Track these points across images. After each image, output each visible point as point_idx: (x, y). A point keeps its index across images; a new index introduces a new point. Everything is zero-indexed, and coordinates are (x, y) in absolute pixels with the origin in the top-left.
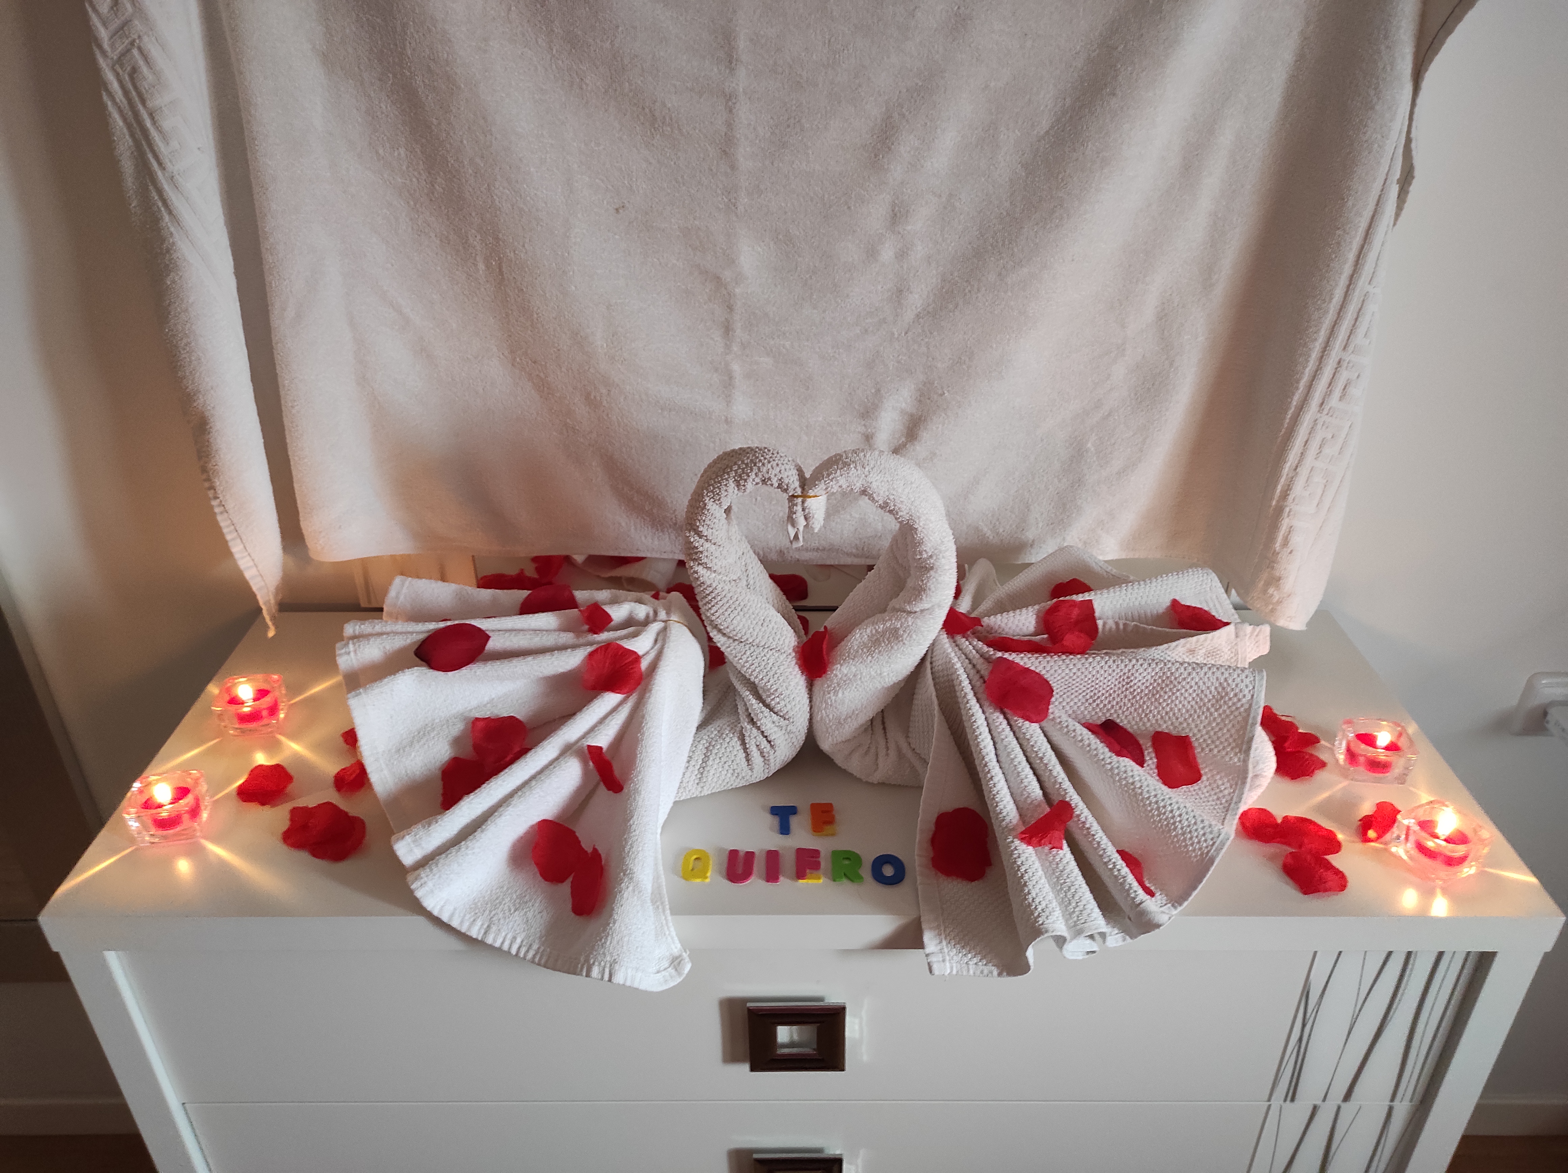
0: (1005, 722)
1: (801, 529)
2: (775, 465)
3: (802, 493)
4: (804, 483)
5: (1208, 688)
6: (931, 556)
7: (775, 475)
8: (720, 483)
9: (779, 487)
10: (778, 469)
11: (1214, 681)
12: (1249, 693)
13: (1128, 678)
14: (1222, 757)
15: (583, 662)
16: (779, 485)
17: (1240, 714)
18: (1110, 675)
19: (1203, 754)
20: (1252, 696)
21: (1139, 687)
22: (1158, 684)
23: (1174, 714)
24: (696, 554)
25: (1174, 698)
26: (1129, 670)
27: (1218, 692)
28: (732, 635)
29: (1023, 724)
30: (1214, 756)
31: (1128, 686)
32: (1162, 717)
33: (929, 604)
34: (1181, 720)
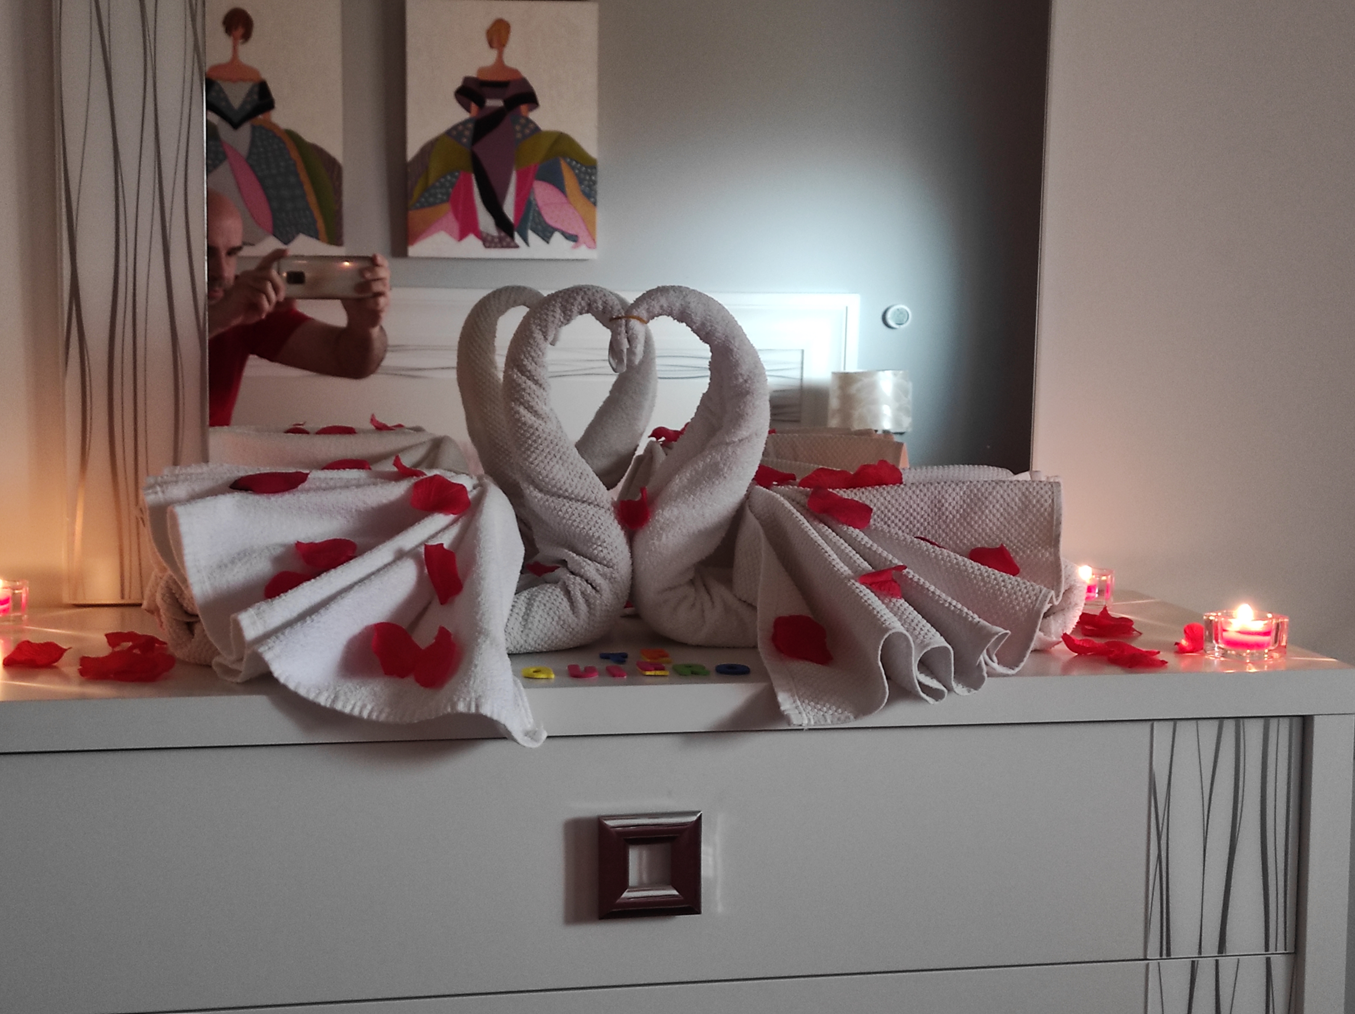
0: (831, 530)
3: (625, 314)
11: (1017, 492)
12: (1049, 497)
13: (939, 501)
14: (1036, 556)
15: (408, 491)
16: (604, 308)
17: (1045, 519)
18: (922, 500)
19: (1018, 558)
20: (1053, 500)
21: (950, 513)
22: (968, 505)
23: (986, 534)
24: (518, 392)
25: (984, 518)
26: (939, 492)
27: (1023, 503)
28: (550, 486)
29: (848, 529)
30: (1028, 556)
31: (941, 513)
32: (975, 538)
33: (747, 432)
34: (993, 537)
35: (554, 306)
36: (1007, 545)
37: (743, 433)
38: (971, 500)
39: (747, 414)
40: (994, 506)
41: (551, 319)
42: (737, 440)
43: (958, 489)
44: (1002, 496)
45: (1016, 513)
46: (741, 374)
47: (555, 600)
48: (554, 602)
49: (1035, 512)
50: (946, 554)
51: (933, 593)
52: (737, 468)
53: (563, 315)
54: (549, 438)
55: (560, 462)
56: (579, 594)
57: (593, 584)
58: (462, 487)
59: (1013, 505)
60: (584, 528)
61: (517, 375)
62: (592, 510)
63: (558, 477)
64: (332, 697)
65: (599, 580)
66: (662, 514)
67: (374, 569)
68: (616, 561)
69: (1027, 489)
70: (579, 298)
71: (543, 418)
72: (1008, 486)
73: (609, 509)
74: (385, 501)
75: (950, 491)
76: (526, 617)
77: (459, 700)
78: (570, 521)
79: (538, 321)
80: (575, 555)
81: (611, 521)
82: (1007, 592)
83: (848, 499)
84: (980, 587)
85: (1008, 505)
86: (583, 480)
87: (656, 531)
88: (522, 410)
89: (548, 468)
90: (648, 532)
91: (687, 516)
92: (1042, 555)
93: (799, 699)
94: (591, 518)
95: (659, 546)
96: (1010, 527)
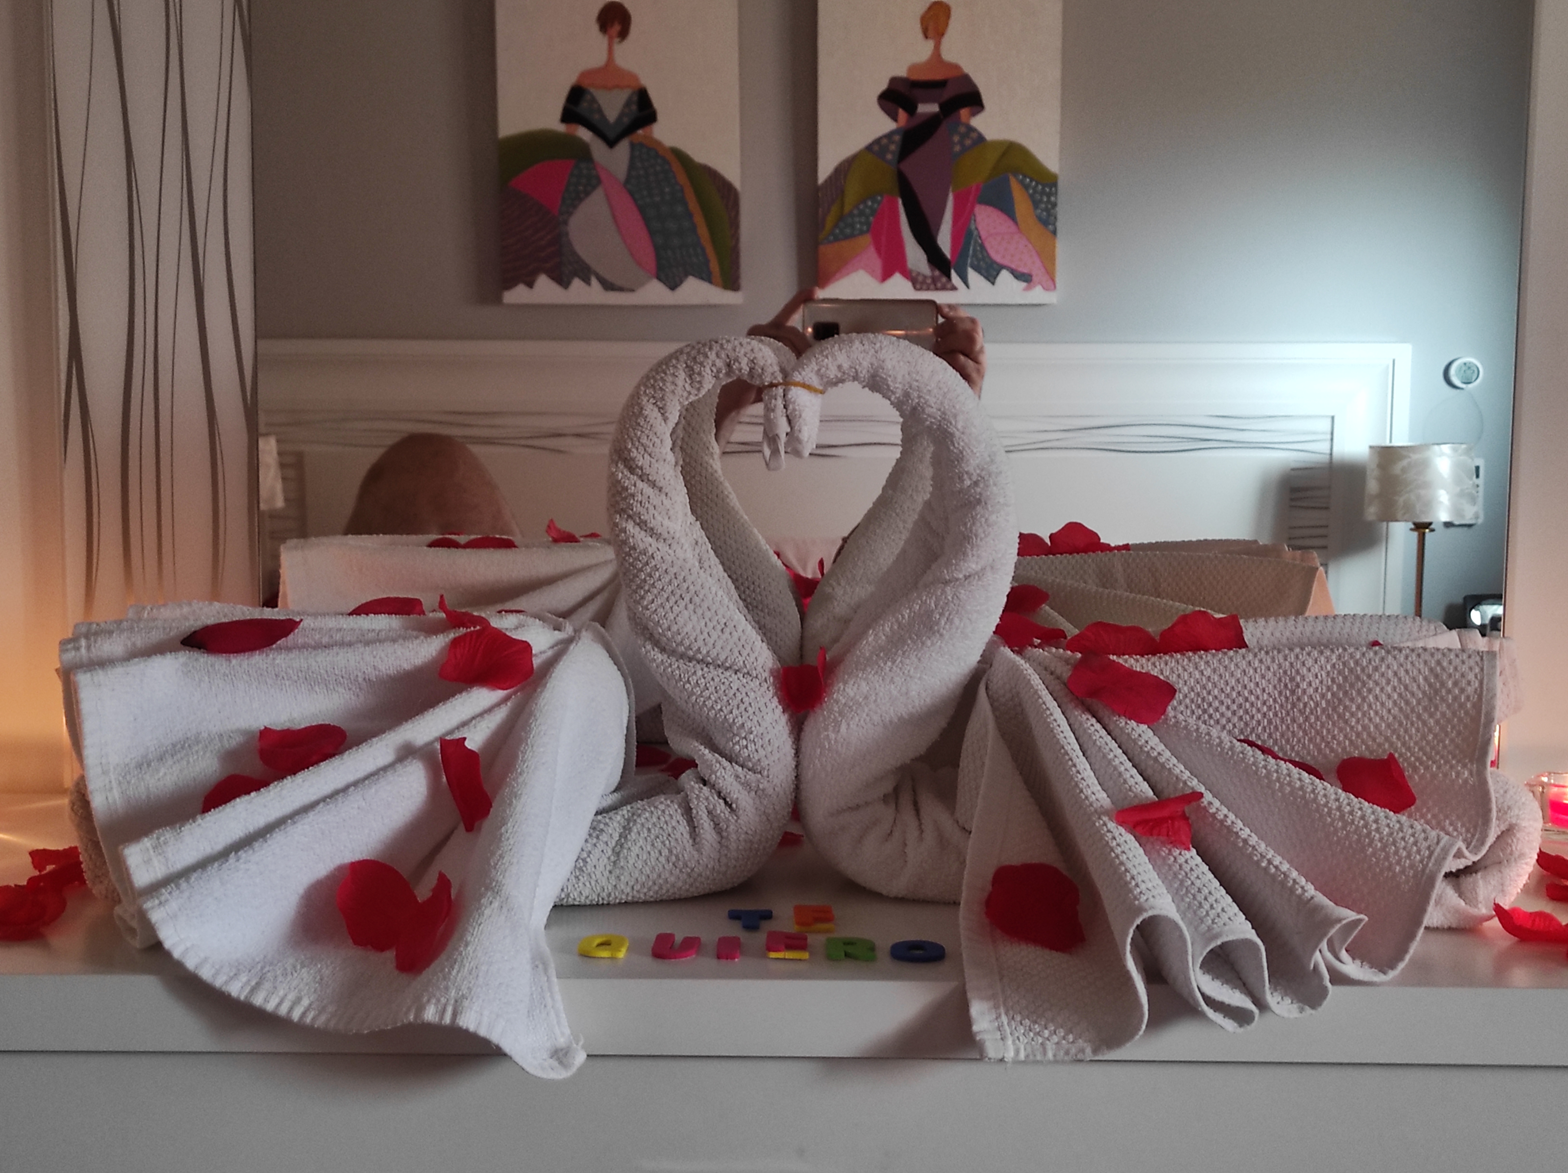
0: (1099, 725)
1: (783, 438)
3: (784, 379)
5: (1414, 680)
6: (976, 483)
7: (745, 355)
8: (665, 374)
9: (751, 373)
10: (749, 348)
11: (1422, 666)
12: (1476, 677)
13: (1292, 679)
14: (1445, 775)
15: (440, 653)
16: (751, 369)
17: (1467, 713)
18: (1263, 677)
19: (1416, 777)
20: (1481, 682)
21: (1311, 697)
22: (1339, 687)
23: (1369, 734)
24: (625, 499)
25: (1366, 708)
26: (1291, 664)
27: (1431, 685)
28: (674, 644)
29: (1126, 723)
30: (1434, 776)
31: (1295, 697)
32: (1351, 741)
33: (977, 563)
34: (1380, 740)
35: (675, 367)
36: (1401, 755)
37: (972, 565)
38: (1345, 678)
39: (976, 536)
40: (1382, 690)
41: (669, 387)
42: (961, 576)
44: (1395, 674)
45: (1419, 703)
46: (967, 473)
47: (666, 822)
48: (665, 827)
49: (1450, 701)
50: (1285, 772)
51: (1245, 841)
52: (961, 620)
54: (672, 571)
55: (691, 607)
56: (703, 814)
57: (728, 800)
58: (526, 647)
59: (1415, 689)
60: (721, 710)
61: (622, 474)
62: (736, 682)
63: (685, 630)
64: (253, 983)
65: (736, 791)
66: (844, 690)
67: (360, 774)
68: (767, 763)
69: (1439, 663)
70: (712, 355)
71: (665, 540)
72: (1407, 657)
73: (766, 680)
74: (407, 666)
75: (1310, 662)
76: (618, 849)
77: (429, 1001)
78: (702, 699)
79: (650, 391)
80: (707, 751)
81: (767, 699)
82: (1381, 840)
83: (1140, 672)
84: (1336, 830)
85: (1406, 688)
86: (726, 635)
87: (832, 717)
88: (630, 526)
89: (671, 616)
90: (821, 719)
91: (881, 694)
92: (1458, 774)
93: (1006, 1014)
94: (734, 695)
95: (836, 741)
96: (1409, 725)
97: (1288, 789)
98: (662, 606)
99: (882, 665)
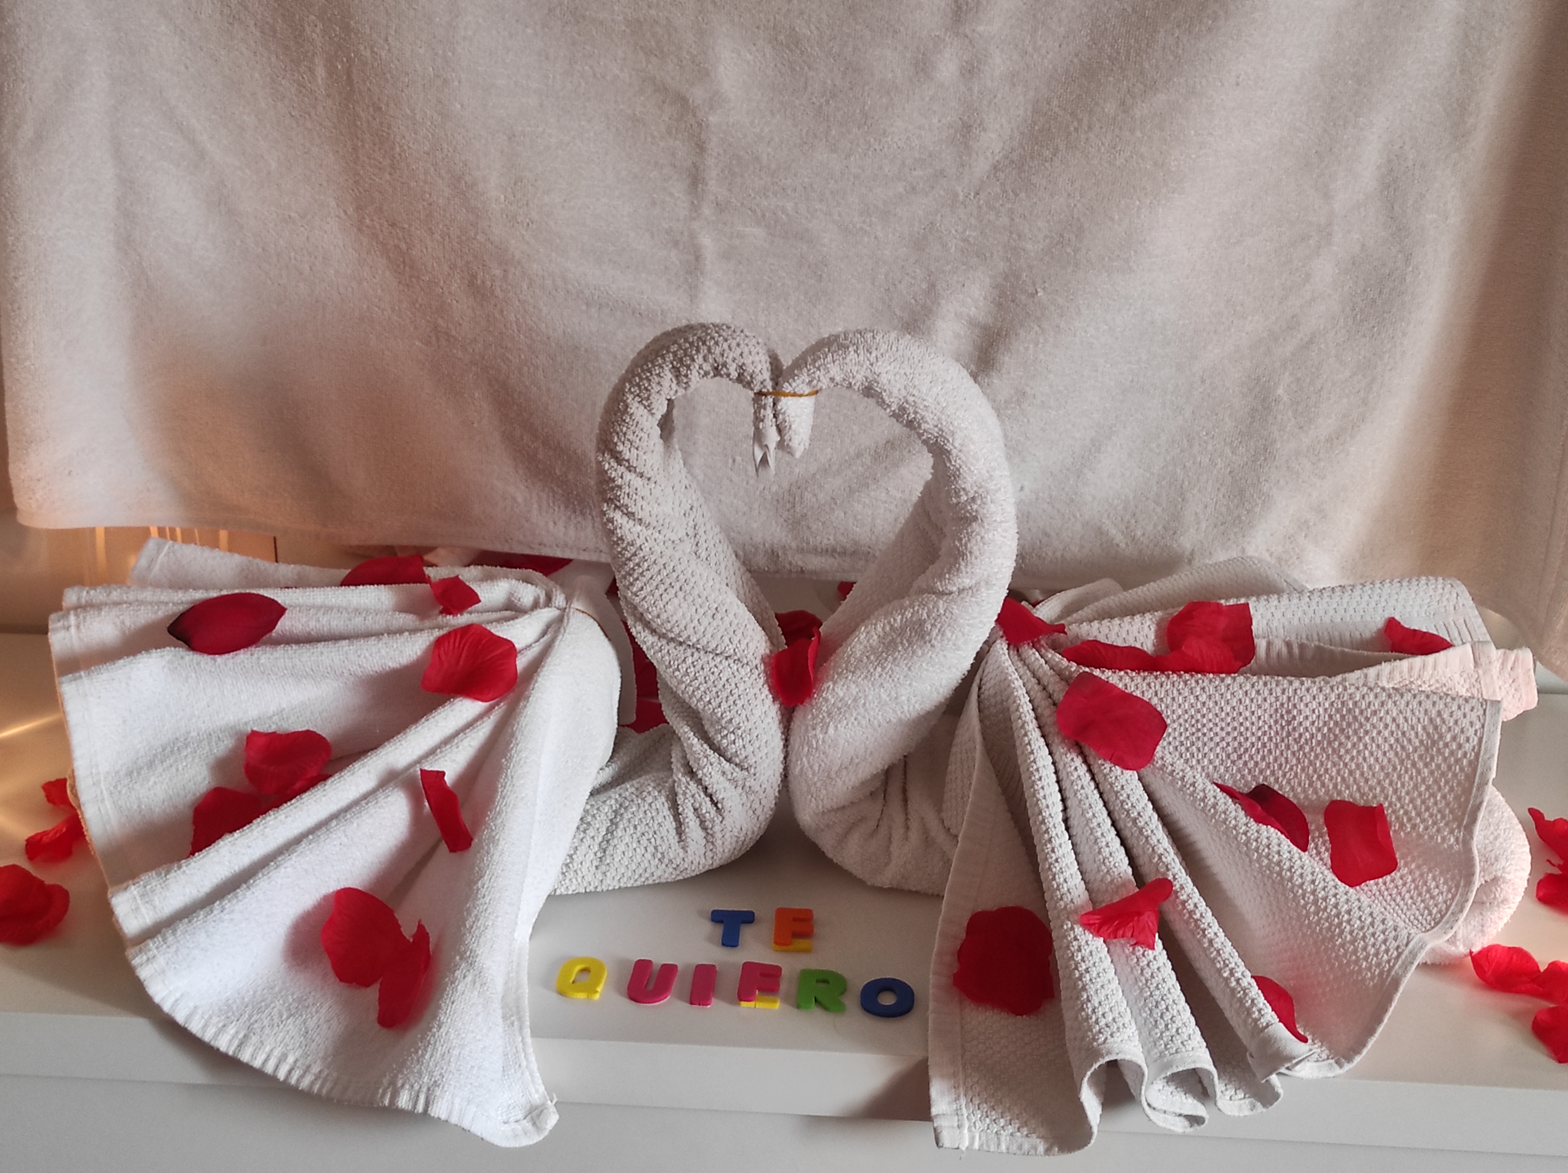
0: (1084, 768)
1: (772, 446)
2: (734, 344)
3: (774, 388)
4: (778, 373)
5: (1413, 728)
6: (973, 499)
7: (734, 360)
8: (650, 372)
9: (740, 379)
10: (739, 351)
11: (1422, 716)
12: (1476, 734)
13: (1289, 712)
14: (1431, 838)
17: (1462, 770)
18: (1259, 707)
19: (1402, 834)
20: (1480, 740)
21: (1306, 729)
22: (1336, 723)
23: (1362, 774)
24: (612, 489)
25: (1361, 747)
26: (1289, 698)
27: (1428, 734)
28: (664, 630)
30: (1420, 836)
31: (1290, 727)
32: (1343, 779)
33: (972, 579)
34: (1373, 782)
35: (661, 367)
36: (1390, 804)
37: (965, 581)
38: (1343, 717)
39: (971, 552)
40: (1379, 733)
41: (655, 387)
42: (955, 589)
43: (1321, 697)
44: (1394, 720)
45: (1415, 750)
46: (964, 489)
47: (653, 818)
48: (652, 822)
49: (1446, 755)
52: (953, 633)
53: (674, 380)
54: (661, 562)
55: (681, 595)
56: (690, 811)
57: (714, 798)
59: (1412, 736)
60: (709, 702)
61: (609, 464)
62: (727, 669)
63: (675, 618)
65: (722, 791)
66: (833, 689)
67: (343, 804)
68: (754, 760)
69: (1439, 713)
70: (699, 359)
71: (653, 528)
72: (1408, 704)
73: (756, 667)
74: (393, 665)
75: (1308, 698)
78: (691, 688)
79: (635, 389)
80: (695, 741)
81: (756, 690)
86: (717, 621)
87: (821, 716)
88: (618, 517)
89: (661, 604)
90: (810, 716)
91: (870, 697)
92: (1444, 839)
93: (965, 1095)
94: (724, 686)
95: (823, 741)
96: (1403, 772)
97: (1266, 862)
98: (652, 593)
99: (872, 670)
